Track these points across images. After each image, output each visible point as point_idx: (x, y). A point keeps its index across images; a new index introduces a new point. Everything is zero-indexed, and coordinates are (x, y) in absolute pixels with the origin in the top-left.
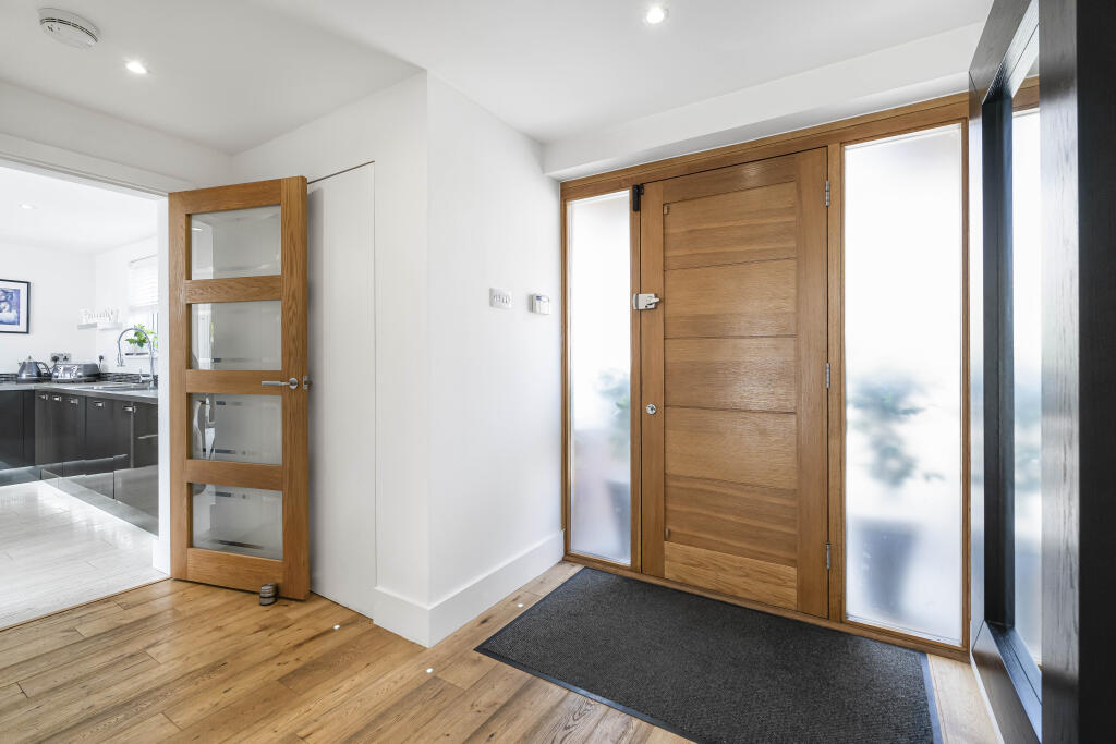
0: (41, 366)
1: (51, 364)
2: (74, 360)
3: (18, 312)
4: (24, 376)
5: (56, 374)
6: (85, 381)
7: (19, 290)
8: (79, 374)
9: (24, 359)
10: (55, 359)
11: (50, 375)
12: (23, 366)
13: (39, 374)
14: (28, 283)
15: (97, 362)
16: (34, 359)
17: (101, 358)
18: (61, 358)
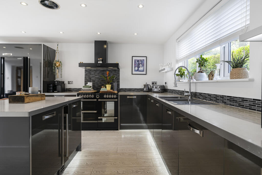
0: (149, 86)
1: (152, 85)
2: (158, 84)
3: (144, 67)
4: (145, 90)
5: (153, 89)
6: (161, 92)
7: (144, 60)
8: (159, 89)
9: (145, 84)
10: (153, 83)
11: (151, 89)
12: (145, 85)
13: (149, 88)
14: (146, 57)
15: (164, 85)
16: (148, 83)
17: (166, 83)
18: (155, 83)
